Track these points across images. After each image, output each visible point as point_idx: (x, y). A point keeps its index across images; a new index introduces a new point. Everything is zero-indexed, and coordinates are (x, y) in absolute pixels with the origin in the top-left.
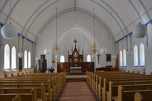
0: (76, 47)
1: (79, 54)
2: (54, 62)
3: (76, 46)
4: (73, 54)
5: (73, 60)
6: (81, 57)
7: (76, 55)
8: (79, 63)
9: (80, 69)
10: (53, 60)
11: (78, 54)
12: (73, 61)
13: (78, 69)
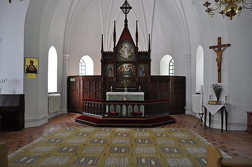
0: (126, 25)
1: (136, 48)
2: (35, 71)
3: (126, 21)
4: (116, 48)
5: (116, 67)
6: (143, 59)
7: (126, 52)
8: (137, 80)
9: (139, 103)
10: (28, 63)
11: (132, 51)
12: (116, 71)
13: (133, 103)
